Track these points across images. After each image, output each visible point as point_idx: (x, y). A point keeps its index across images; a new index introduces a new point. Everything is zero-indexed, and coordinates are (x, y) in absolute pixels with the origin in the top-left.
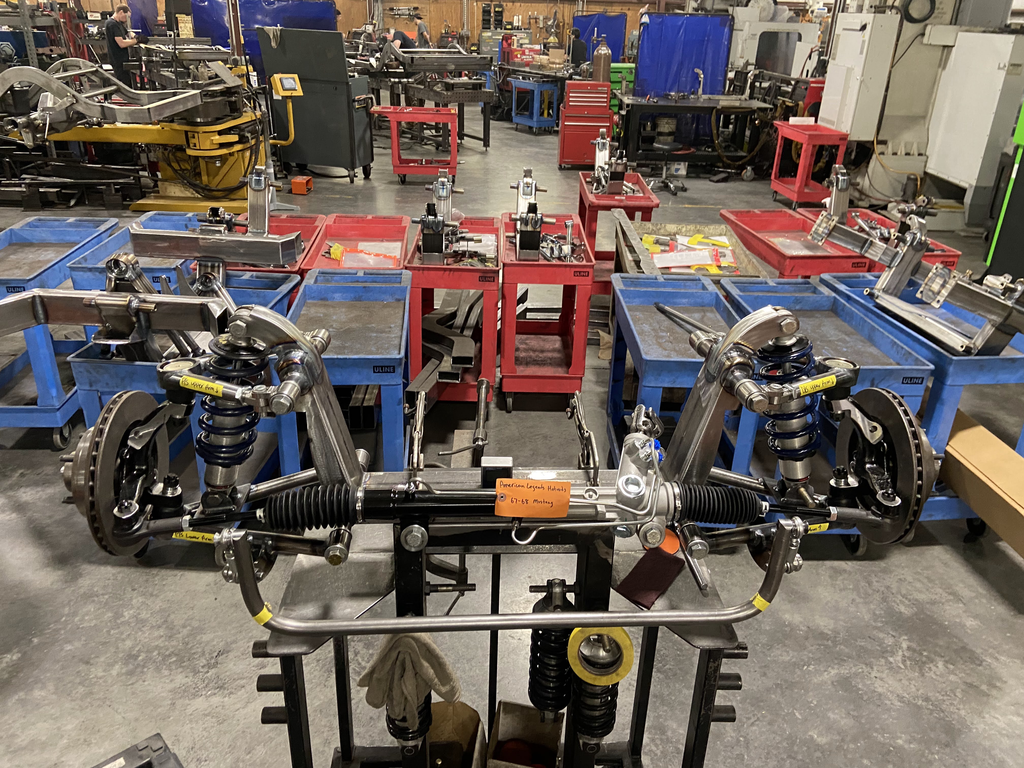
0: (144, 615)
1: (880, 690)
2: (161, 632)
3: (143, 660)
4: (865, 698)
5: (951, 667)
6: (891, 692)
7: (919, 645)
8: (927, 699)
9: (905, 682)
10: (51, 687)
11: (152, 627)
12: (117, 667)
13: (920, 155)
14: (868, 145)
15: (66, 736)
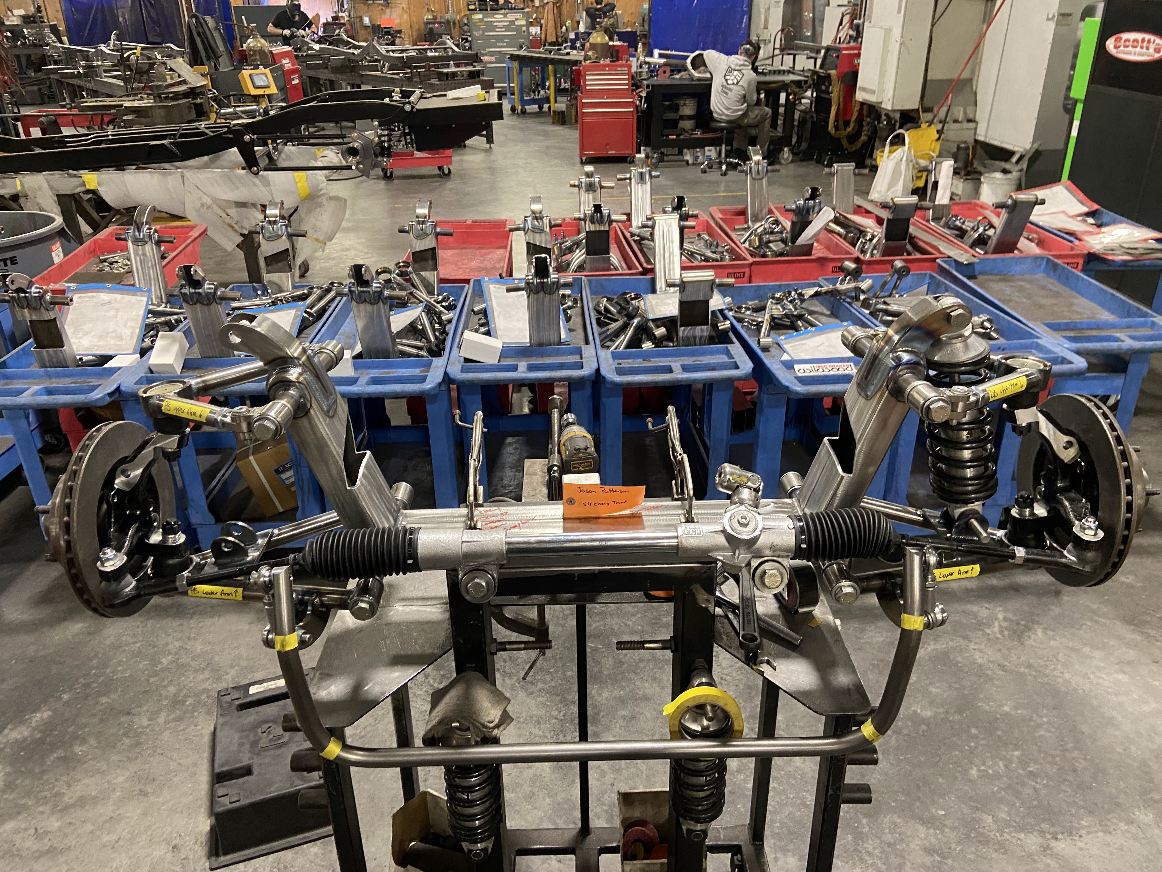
0: (184, 660)
1: (980, 661)
2: (207, 674)
3: (191, 705)
4: (966, 669)
5: (1050, 633)
6: (993, 662)
7: (1015, 615)
8: (1030, 666)
9: (1004, 651)
10: (92, 741)
11: (196, 671)
12: (163, 714)
13: (969, 121)
14: (913, 114)
15: (118, 789)
